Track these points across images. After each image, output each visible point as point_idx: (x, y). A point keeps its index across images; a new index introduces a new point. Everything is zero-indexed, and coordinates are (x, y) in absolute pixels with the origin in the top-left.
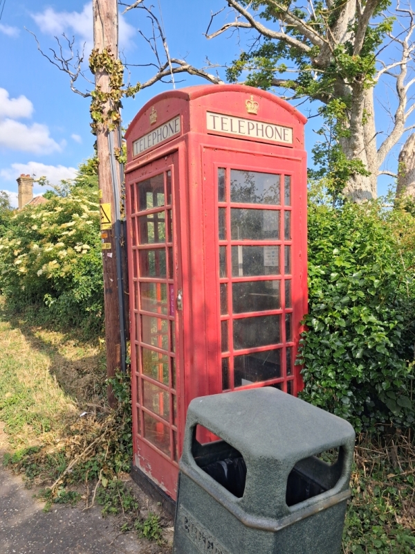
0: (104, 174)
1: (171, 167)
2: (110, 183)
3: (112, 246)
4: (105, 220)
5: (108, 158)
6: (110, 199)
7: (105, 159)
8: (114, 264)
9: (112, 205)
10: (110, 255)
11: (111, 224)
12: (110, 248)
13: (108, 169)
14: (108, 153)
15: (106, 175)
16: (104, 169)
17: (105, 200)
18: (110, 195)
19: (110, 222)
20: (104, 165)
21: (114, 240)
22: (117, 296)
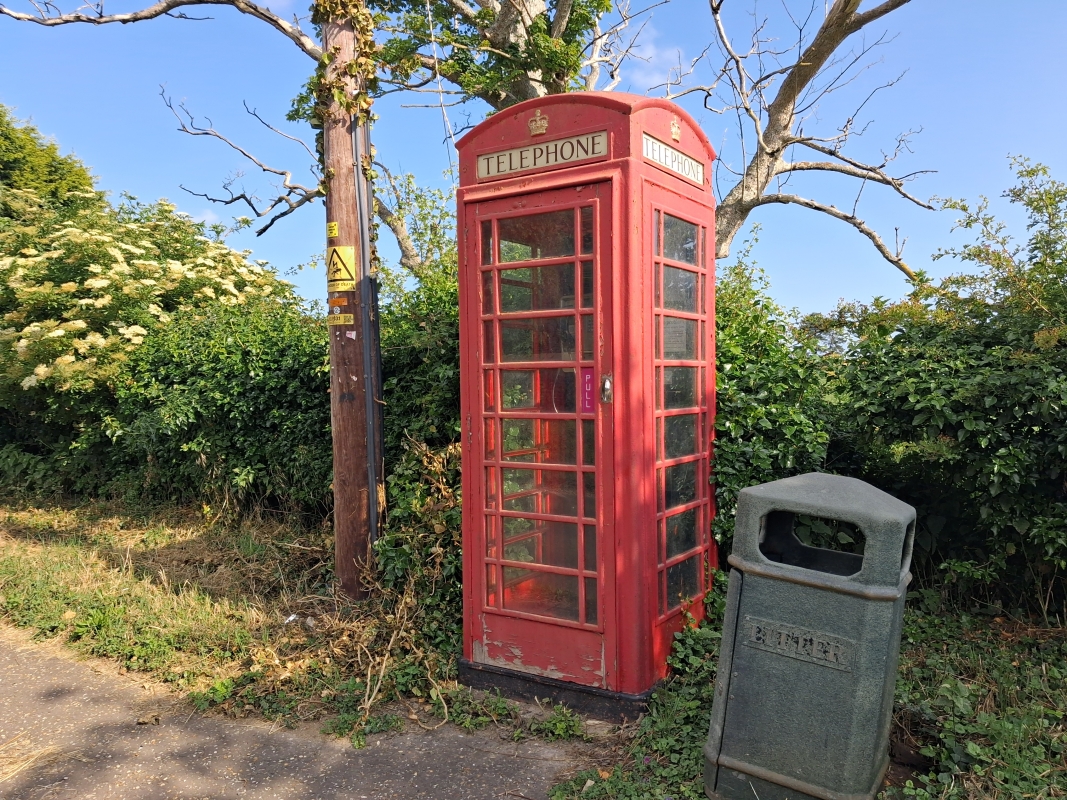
0: (343, 197)
1: (596, 201)
2: (354, 213)
3: (356, 319)
4: (343, 274)
5: (351, 171)
6: (353, 239)
7: (344, 171)
8: (357, 351)
9: (357, 250)
10: (353, 335)
11: (354, 282)
12: (352, 323)
13: (352, 188)
14: (350, 163)
15: (347, 198)
16: (343, 188)
17: (343, 240)
18: (354, 232)
19: (352, 279)
20: (343, 182)
21: (358, 309)
22: (363, 405)
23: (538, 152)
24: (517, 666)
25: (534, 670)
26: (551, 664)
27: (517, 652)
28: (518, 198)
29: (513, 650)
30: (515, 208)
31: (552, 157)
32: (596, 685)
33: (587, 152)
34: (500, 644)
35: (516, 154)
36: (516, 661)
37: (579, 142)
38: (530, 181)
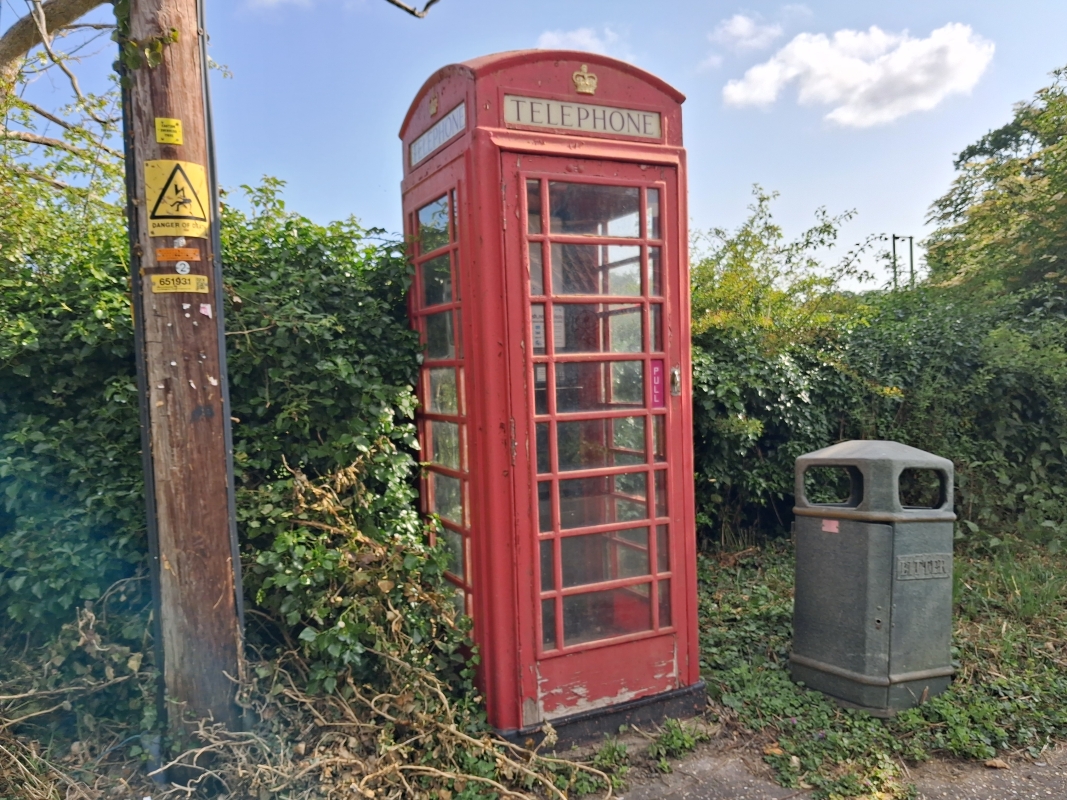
1: (663, 185)
3: (210, 284)
7: (185, 38)
10: (208, 310)
12: (206, 290)
17: (188, 151)
23: (583, 114)
24: (584, 706)
25: (602, 703)
26: (621, 687)
27: (580, 691)
28: (573, 160)
29: (575, 691)
30: (570, 170)
31: (600, 123)
32: (669, 688)
33: (638, 129)
34: (559, 691)
35: (555, 106)
36: (581, 702)
37: (629, 115)
38: (581, 143)
